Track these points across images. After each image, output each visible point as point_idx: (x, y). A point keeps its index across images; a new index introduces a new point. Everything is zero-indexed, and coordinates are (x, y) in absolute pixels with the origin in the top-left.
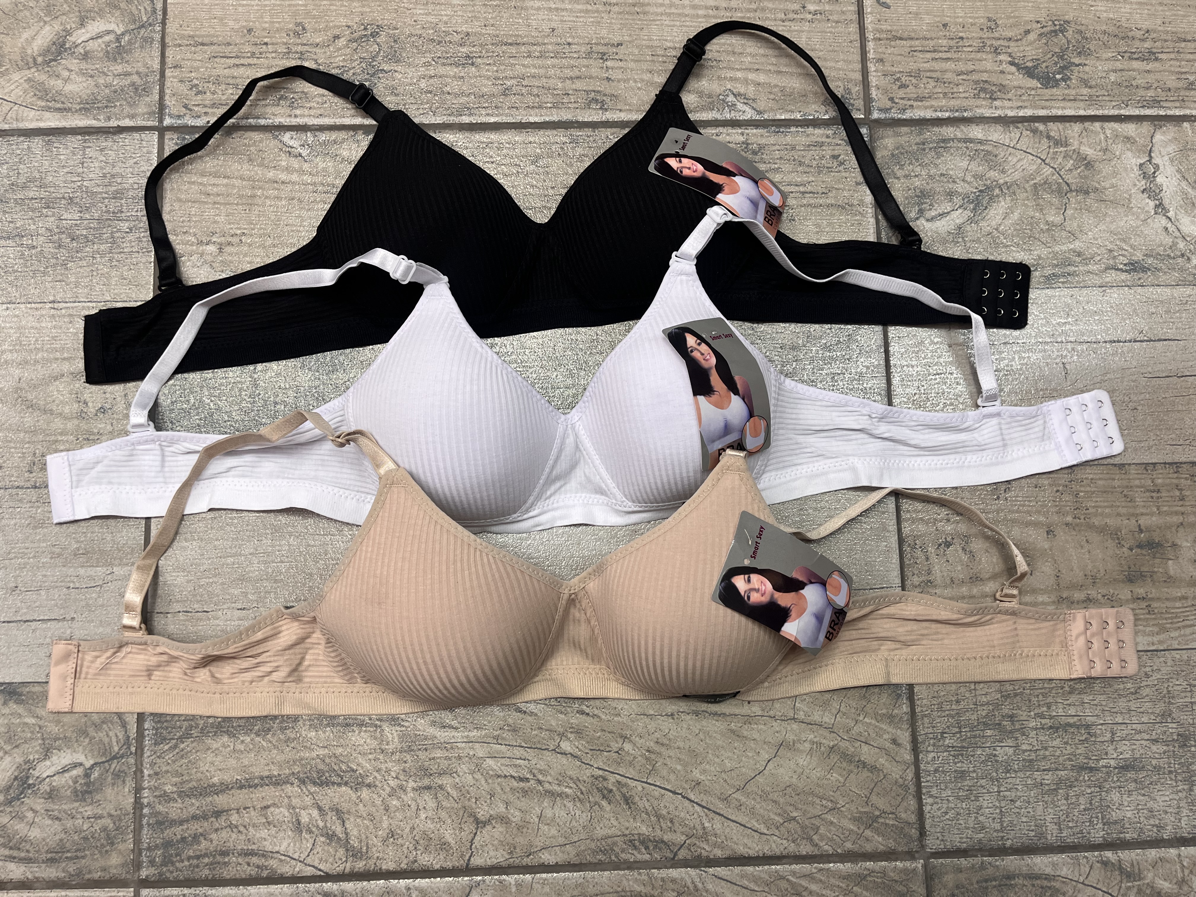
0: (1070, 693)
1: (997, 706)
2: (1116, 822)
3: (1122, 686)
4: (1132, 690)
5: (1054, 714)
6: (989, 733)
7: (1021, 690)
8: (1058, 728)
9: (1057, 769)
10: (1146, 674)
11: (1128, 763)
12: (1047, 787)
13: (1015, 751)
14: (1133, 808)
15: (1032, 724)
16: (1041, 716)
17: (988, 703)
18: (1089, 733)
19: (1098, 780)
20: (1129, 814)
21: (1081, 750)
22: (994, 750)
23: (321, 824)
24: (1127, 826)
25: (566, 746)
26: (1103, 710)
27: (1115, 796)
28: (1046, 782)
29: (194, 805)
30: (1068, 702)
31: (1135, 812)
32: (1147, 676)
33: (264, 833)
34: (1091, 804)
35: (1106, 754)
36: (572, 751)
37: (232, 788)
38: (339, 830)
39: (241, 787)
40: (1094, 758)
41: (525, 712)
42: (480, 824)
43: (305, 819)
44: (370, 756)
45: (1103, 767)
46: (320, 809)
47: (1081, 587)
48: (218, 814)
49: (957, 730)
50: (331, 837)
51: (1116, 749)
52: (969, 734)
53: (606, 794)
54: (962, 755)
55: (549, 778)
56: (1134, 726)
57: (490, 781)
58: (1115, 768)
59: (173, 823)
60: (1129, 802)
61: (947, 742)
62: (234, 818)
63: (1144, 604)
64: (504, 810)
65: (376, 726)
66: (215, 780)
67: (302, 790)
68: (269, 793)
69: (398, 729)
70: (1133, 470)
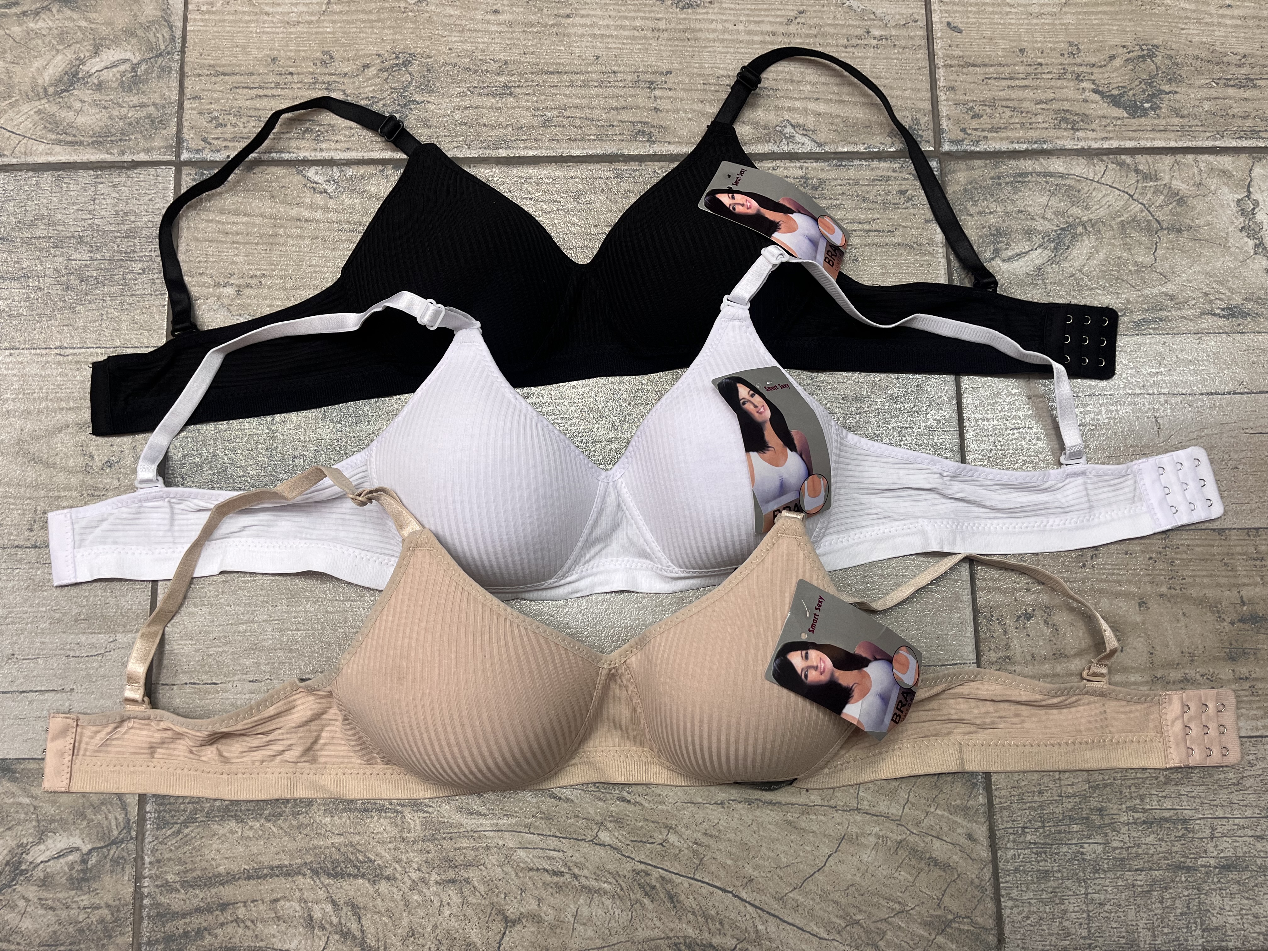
0: (1166, 784)
1: (1085, 798)
2: (1216, 929)
3: (1222, 776)
4: (1234, 781)
5: (1148, 807)
6: (1076, 828)
7: (1112, 780)
8: (1152, 823)
9: (1151, 869)
10: (1249, 763)
11: (1230, 862)
12: (1139, 889)
13: (1104, 849)
14: (1235, 913)
15: (1124, 819)
16: (1134, 809)
17: (1074, 795)
18: (1186, 829)
19: (1196, 881)
20: (1231, 920)
21: (1177, 847)
22: (1082, 847)
23: (335, 920)
24: (1229, 933)
25: (604, 836)
26: (1202, 803)
27: (1215, 900)
28: (1139, 883)
29: (198, 896)
30: (1164, 794)
31: (1239, 918)
32: (1251, 765)
33: (273, 929)
34: (1188, 908)
35: (1206, 852)
36: (611, 843)
37: (239, 878)
38: (354, 927)
39: (249, 878)
40: (1192, 856)
41: (560, 798)
42: (509, 922)
43: (317, 914)
44: (390, 846)
45: (1202, 866)
46: (334, 903)
47: (1177, 666)
48: (223, 907)
49: (1040, 824)
50: (345, 934)
51: (1217, 846)
52: (1053, 830)
53: (649, 891)
54: (1045, 853)
55: (586, 873)
56: (1237, 821)
57: (521, 875)
58: (1216, 868)
59: (175, 915)
60: (1232, 906)
61: (1029, 837)
62: (241, 912)
63: (1247, 685)
64: (536, 907)
65: (397, 812)
66: (221, 869)
67: (315, 882)
68: (280, 885)
69: (421, 815)
70: (1234, 536)
